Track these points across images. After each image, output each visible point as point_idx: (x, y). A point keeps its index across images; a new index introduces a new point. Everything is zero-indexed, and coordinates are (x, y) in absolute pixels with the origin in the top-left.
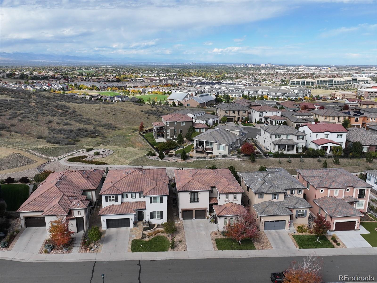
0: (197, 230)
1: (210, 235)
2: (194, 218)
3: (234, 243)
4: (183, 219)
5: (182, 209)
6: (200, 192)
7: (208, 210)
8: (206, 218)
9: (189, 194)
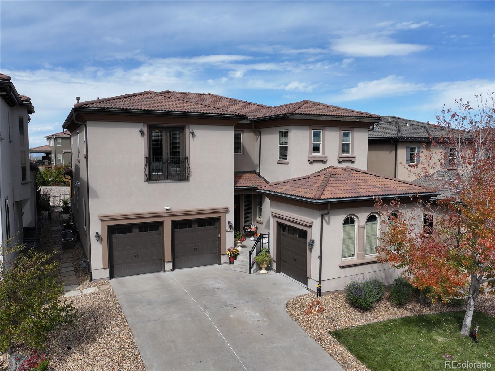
0: (206, 307)
1: (286, 317)
2: (169, 266)
3: (440, 339)
4: (112, 276)
5: (103, 219)
6: (192, 128)
7: (230, 217)
8: (224, 259)
9: (142, 132)
